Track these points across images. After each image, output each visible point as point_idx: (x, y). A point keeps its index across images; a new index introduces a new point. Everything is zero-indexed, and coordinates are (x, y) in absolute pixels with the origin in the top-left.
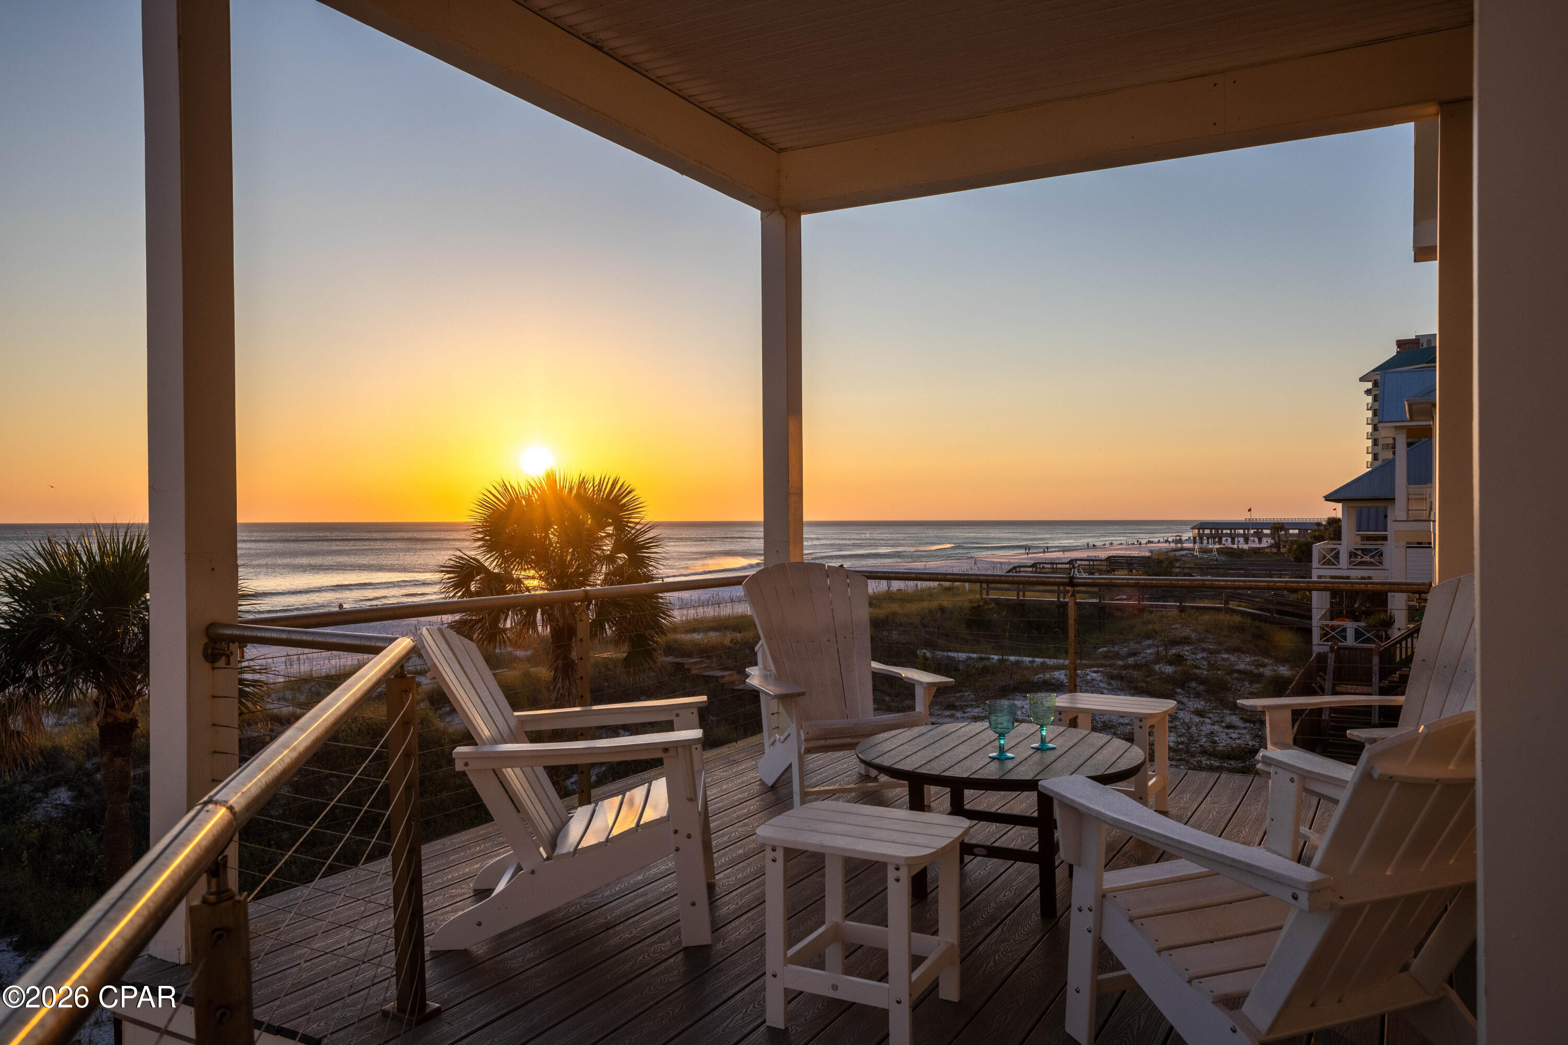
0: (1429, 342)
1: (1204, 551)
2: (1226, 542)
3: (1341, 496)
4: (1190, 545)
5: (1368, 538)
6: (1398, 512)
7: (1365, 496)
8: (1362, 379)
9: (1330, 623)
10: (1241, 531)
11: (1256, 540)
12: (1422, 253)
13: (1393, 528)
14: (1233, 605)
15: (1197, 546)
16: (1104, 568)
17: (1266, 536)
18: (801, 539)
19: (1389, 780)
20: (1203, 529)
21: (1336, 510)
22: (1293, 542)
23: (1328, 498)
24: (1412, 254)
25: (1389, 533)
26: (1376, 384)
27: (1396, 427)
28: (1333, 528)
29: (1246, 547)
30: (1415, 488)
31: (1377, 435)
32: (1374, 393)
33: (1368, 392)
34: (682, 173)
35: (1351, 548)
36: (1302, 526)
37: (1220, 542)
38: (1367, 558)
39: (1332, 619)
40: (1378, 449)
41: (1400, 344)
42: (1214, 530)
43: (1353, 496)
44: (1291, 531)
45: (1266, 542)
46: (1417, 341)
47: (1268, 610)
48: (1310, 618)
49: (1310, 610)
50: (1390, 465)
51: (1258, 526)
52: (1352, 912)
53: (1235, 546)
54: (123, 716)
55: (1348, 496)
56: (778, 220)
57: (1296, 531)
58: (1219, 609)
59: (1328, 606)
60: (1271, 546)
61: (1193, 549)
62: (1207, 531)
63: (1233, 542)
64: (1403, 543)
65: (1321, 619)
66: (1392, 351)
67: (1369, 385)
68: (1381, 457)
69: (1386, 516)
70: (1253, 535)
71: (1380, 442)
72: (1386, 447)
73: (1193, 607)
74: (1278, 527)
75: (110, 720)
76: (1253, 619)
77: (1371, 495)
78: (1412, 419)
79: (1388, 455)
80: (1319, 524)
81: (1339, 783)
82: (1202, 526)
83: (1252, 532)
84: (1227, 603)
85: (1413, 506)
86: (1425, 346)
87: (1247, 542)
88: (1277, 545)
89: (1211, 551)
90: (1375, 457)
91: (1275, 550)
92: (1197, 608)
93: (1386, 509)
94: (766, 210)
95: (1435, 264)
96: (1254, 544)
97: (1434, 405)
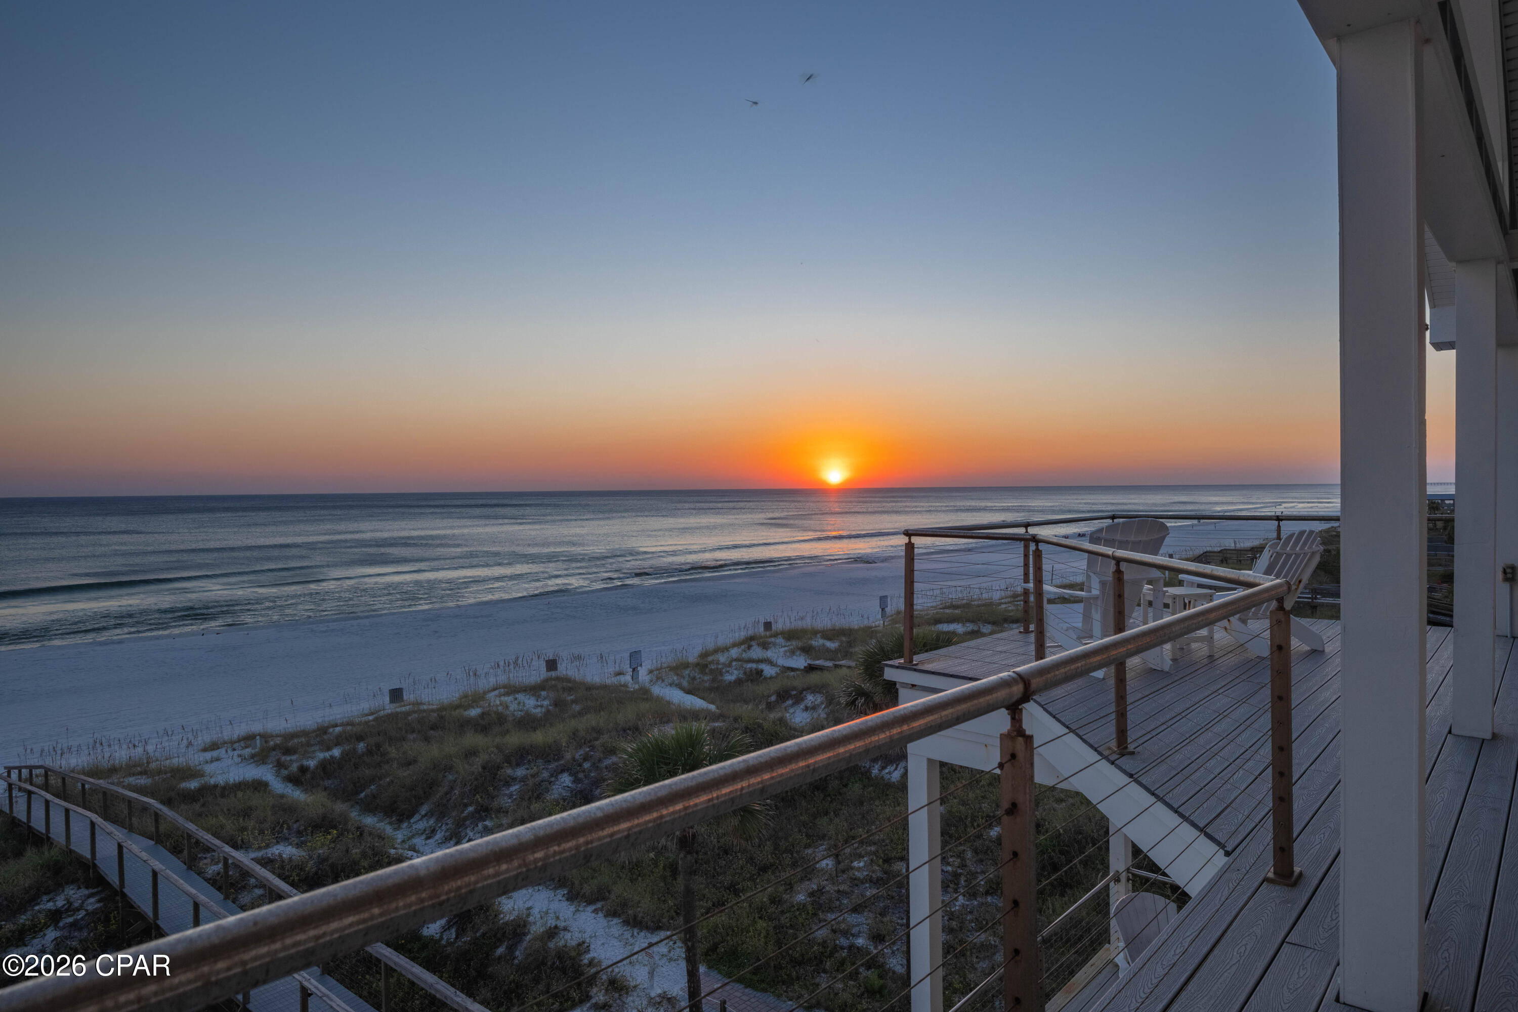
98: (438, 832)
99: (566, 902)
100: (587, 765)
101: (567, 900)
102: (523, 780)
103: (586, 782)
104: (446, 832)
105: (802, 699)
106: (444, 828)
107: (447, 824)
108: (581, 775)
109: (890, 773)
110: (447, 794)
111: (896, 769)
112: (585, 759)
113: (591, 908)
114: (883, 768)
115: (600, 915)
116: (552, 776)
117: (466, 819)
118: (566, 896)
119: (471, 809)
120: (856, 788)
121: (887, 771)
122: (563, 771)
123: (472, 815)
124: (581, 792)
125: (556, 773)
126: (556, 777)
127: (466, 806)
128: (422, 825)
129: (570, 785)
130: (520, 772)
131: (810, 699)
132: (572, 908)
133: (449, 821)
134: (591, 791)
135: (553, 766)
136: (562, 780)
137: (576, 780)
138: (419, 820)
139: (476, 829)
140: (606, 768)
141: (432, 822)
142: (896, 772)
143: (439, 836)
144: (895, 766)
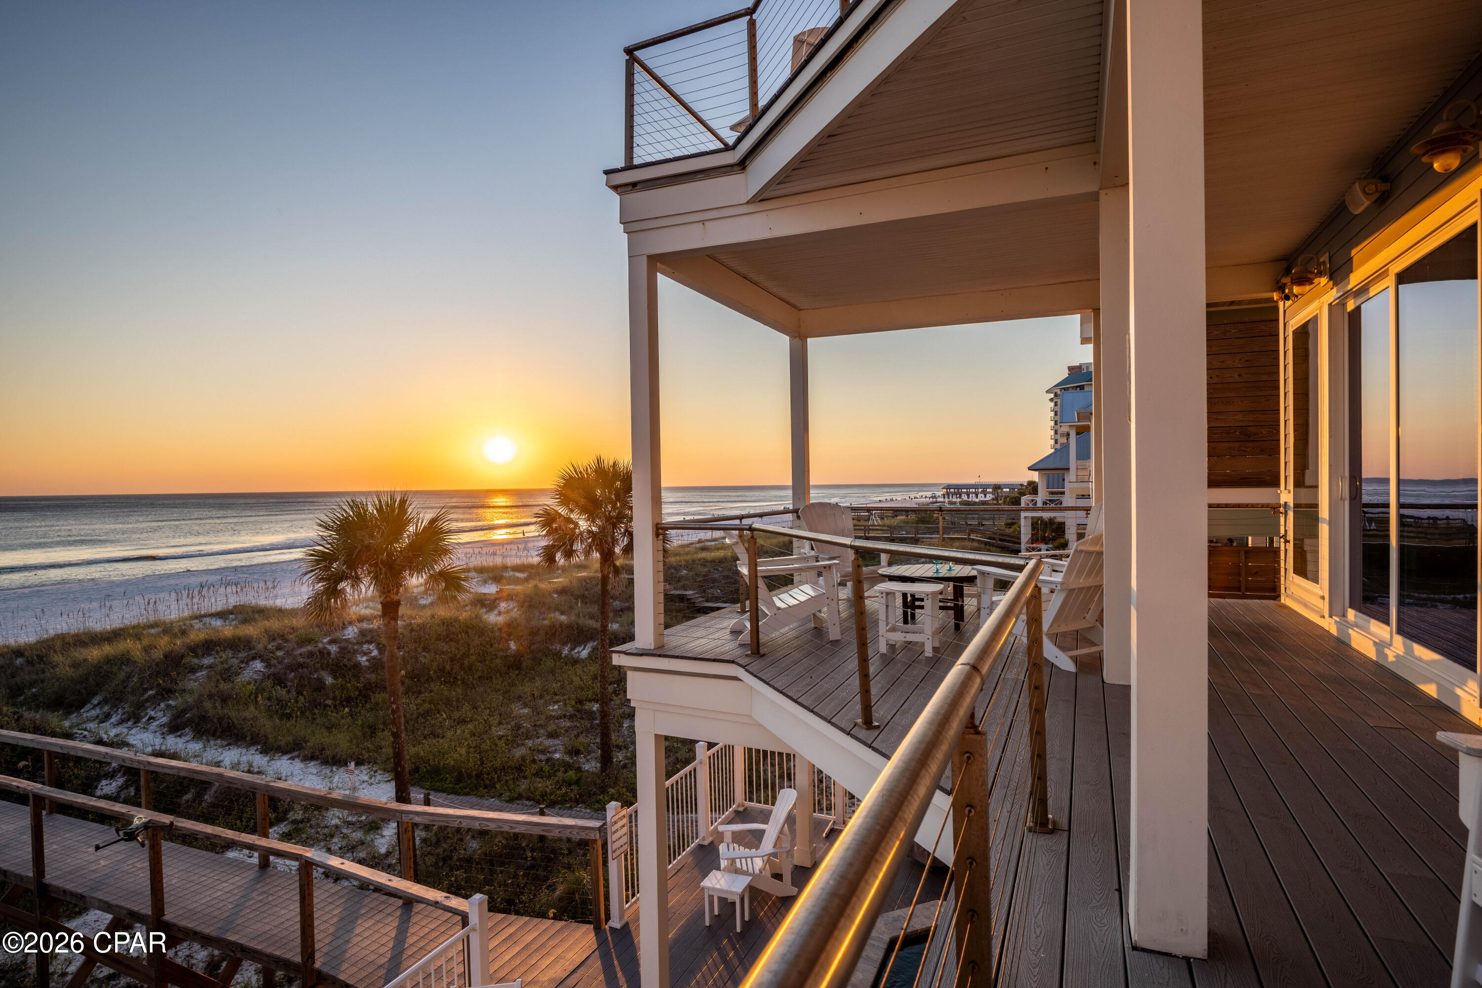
0: (1087, 367)
1: (951, 503)
2: (965, 497)
3: (1038, 467)
4: (942, 500)
5: (1052, 493)
6: (1071, 476)
7: (1052, 467)
8: (1048, 392)
9: (1032, 546)
10: (974, 490)
11: (983, 495)
12: (1084, 341)
13: (1068, 487)
14: (972, 537)
15: (947, 500)
16: (890, 515)
17: (989, 493)
18: (809, 493)
19: (1081, 551)
20: (950, 489)
21: (1035, 476)
22: (1006, 497)
23: (1030, 469)
24: (1080, 340)
25: (1066, 490)
26: (1056, 395)
27: (1070, 426)
28: (1033, 488)
29: (977, 500)
30: (1081, 462)
31: (1057, 427)
32: (1055, 400)
33: (1051, 400)
34: (765, 324)
35: (1044, 499)
36: (1011, 486)
37: (960, 497)
38: (1053, 505)
39: (1032, 544)
40: (1058, 437)
41: (1070, 368)
42: (954, 489)
43: (1045, 467)
44: (1004, 490)
45: (989, 497)
46: (1080, 367)
47: (994, 539)
48: (1020, 543)
49: (1020, 539)
50: (1065, 448)
51: (984, 487)
52: (1071, 591)
53: (970, 500)
54: (396, 598)
55: (1042, 467)
56: (797, 341)
57: (1008, 490)
58: (965, 539)
59: (1030, 536)
60: (993, 499)
61: (945, 502)
62: (952, 490)
63: (968, 497)
64: (1074, 496)
65: (1026, 543)
66: (1065, 374)
67: (1052, 396)
68: (1059, 442)
69: (1064, 480)
70: (981, 493)
71: (1059, 432)
72: (1062, 435)
73: (949, 538)
74: (997, 487)
75: (389, 599)
76: (986, 545)
77: (1055, 466)
78: (1079, 421)
79: (1064, 440)
80: (1022, 485)
81: (1063, 566)
82: (948, 487)
83: (980, 490)
84: (969, 535)
85: (1080, 473)
86: (1085, 371)
87: (977, 498)
88: (996, 499)
89: (955, 503)
90: (1056, 442)
91: (995, 502)
92: (951, 538)
93: (1063, 475)
94: (792, 337)
95: (1092, 345)
96: (981, 497)
97: (1091, 414)
98: (114, 716)
99: (260, 755)
100: (280, 653)
101: (261, 753)
102: (210, 667)
103: (280, 667)
104: (122, 715)
105: (495, 607)
106: (120, 711)
107: (124, 708)
108: (274, 662)
109: (578, 652)
110: (123, 681)
111: (584, 649)
112: (279, 648)
113: (285, 757)
114: (572, 649)
115: (297, 760)
116: (242, 662)
117: (147, 700)
118: (259, 750)
119: (151, 692)
120: (549, 663)
121: (576, 651)
122: (254, 658)
123: (154, 697)
124: (274, 675)
125: (247, 661)
126: (247, 663)
127: (146, 690)
128: (94, 713)
129: (262, 670)
130: (207, 661)
131: (503, 605)
132: (267, 759)
133: (126, 706)
134: (285, 674)
135: (243, 655)
136: (254, 666)
137: (269, 666)
138: (90, 710)
139: (158, 708)
140: (301, 654)
141: (106, 708)
142: (584, 651)
143: (114, 719)
144: (583, 646)
